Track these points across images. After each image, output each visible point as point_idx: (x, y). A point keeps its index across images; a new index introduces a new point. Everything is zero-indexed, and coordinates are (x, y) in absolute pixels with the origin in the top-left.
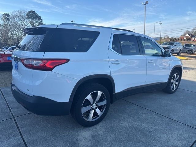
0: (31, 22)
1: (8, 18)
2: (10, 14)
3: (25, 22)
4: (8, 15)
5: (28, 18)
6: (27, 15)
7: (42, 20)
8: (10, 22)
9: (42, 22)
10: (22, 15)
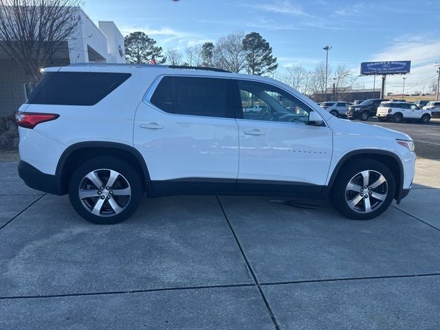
0: (249, 55)
1: (210, 51)
2: (214, 44)
3: (238, 58)
4: (210, 45)
5: (245, 48)
6: (244, 42)
7: (271, 49)
8: (212, 59)
9: (270, 55)
10: (235, 43)
